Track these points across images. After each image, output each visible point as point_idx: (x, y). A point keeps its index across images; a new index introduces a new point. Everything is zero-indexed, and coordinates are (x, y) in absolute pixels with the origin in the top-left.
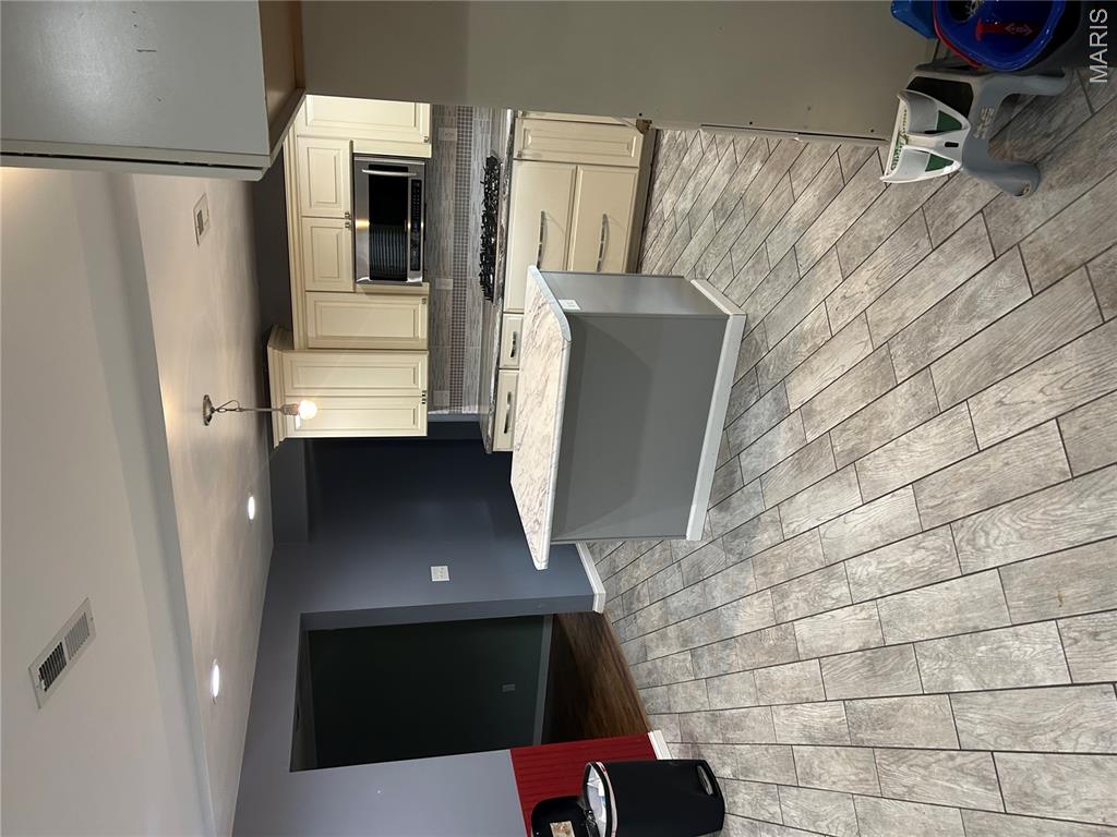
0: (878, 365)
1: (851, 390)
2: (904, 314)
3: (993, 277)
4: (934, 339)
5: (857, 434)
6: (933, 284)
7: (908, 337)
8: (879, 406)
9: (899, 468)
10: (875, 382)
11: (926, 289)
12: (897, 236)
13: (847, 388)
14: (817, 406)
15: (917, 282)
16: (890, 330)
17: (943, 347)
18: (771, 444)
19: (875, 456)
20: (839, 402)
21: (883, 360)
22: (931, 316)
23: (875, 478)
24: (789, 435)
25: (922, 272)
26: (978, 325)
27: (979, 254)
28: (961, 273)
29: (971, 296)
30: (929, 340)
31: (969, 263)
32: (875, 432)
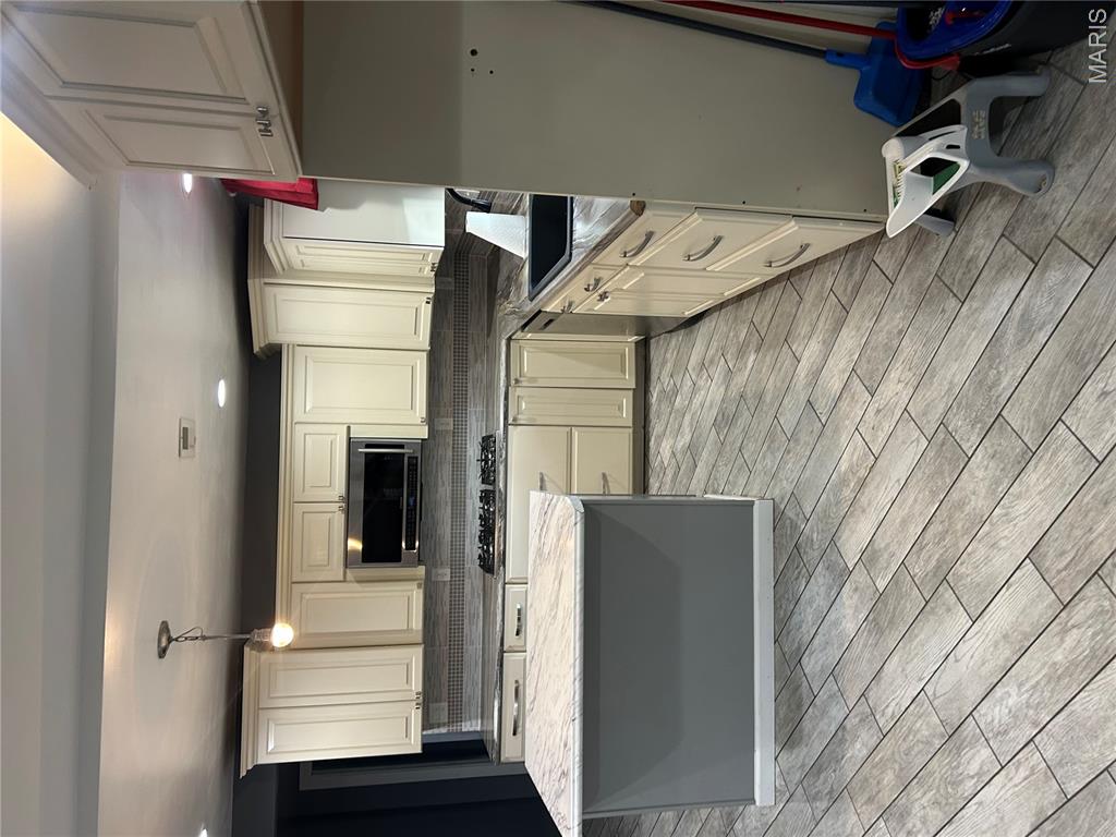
0: (939, 453)
1: (916, 500)
2: (951, 383)
3: (1040, 282)
4: (995, 384)
5: (939, 543)
6: (973, 334)
7: (964, 403)
8: (955, 495)
9: (1004, 548)
10: (942, 473)
11: (968, 343)
12: (920, 317)
13: (911, 501)
14: (880, 543)
15: (956, 342)
16: (941, 408)
17: (1009, 384)
18: (836, 623)
19: (969, 554)
20: (904, 523)
21: (943, 444)
22: (985, 363)
23: (978, 579)
24: (856, 597)
25: (959, 329)
26: (1042, 337)
27: (1015, 273)
28: (1002, 302)
29: (1022, 316)
30: (990, 388)
31: (1009, 287)
32: (959, 526)
